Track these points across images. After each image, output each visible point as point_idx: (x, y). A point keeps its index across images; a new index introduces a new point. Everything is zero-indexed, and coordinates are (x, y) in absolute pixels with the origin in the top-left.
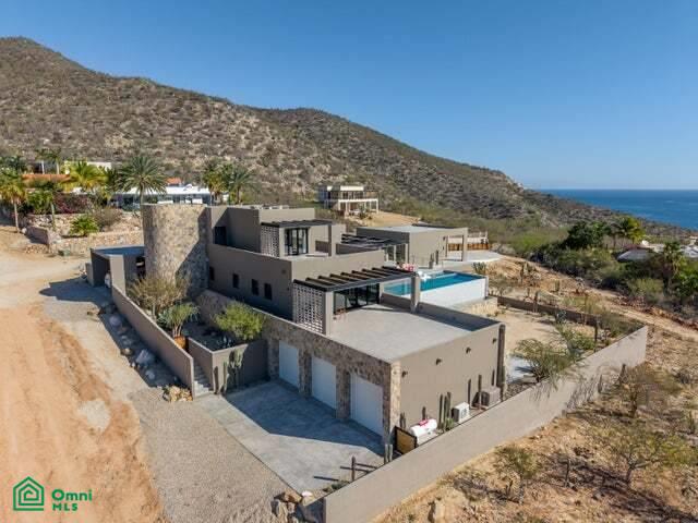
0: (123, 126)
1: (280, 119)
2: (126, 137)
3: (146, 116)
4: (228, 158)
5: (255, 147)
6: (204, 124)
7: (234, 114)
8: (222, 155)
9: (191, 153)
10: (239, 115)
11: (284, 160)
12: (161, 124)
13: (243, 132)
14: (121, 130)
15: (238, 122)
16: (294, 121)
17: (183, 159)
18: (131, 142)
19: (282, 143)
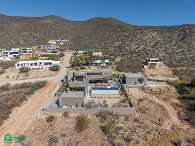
0: (119, 39)
1: (175, 29)
2: (119, 42)
3: (126, 36)
4: (142, 46)
5: (152, 42)
6: (139, 37)
7: (149, 33)
8: (141, 45)
9: (133, 45)
10: (150, 33)
11: (160, 45)
12: (128, 38)
13: (150, 38)
14: (119, 40)
15: (149, 35)
16: (180, 29)
17: (130, 47)
18: (120, 43)
19: (162, 40)
